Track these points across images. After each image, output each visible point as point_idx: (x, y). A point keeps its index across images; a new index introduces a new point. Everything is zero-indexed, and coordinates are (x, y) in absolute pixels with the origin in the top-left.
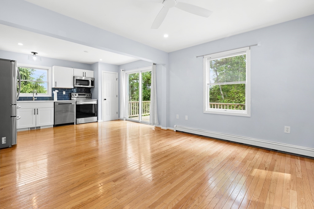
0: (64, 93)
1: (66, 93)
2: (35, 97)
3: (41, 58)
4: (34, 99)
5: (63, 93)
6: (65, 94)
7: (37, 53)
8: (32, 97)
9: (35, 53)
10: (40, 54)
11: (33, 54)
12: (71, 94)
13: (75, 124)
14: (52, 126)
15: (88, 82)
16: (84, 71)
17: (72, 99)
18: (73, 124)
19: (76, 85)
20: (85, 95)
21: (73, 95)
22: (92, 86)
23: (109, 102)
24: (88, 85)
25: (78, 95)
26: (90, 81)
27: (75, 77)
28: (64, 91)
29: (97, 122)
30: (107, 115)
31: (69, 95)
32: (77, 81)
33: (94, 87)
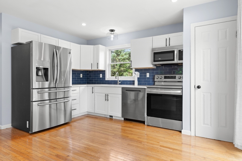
0: (148, 75)
1: (150, 75)
2: (120, 81)
3: (116, 36)
5: (146, 76)
6: (149, 77)
7: (114, 30)
8: (117, 81)
9: (112, 31)
10: (118, 31)
12: (154, 76)
13: (146, 124)
14: (123, 119)
15: (172, 54)
16: (167, 36)
17: (156, 83)
18: (143, 122)
19: (154, 61)
20: (175, 78)
21: (157, 78)
22: (180, 62)
23: (211, 93)
24: (173, 60)
25: (163, 77)
26: (176, 52)
27: (153, 49)
28: (148, 73)
29: (181, 132)
30: (204, 124)
31: (154, 79)
32: (156, 55)
33: (182, 63)
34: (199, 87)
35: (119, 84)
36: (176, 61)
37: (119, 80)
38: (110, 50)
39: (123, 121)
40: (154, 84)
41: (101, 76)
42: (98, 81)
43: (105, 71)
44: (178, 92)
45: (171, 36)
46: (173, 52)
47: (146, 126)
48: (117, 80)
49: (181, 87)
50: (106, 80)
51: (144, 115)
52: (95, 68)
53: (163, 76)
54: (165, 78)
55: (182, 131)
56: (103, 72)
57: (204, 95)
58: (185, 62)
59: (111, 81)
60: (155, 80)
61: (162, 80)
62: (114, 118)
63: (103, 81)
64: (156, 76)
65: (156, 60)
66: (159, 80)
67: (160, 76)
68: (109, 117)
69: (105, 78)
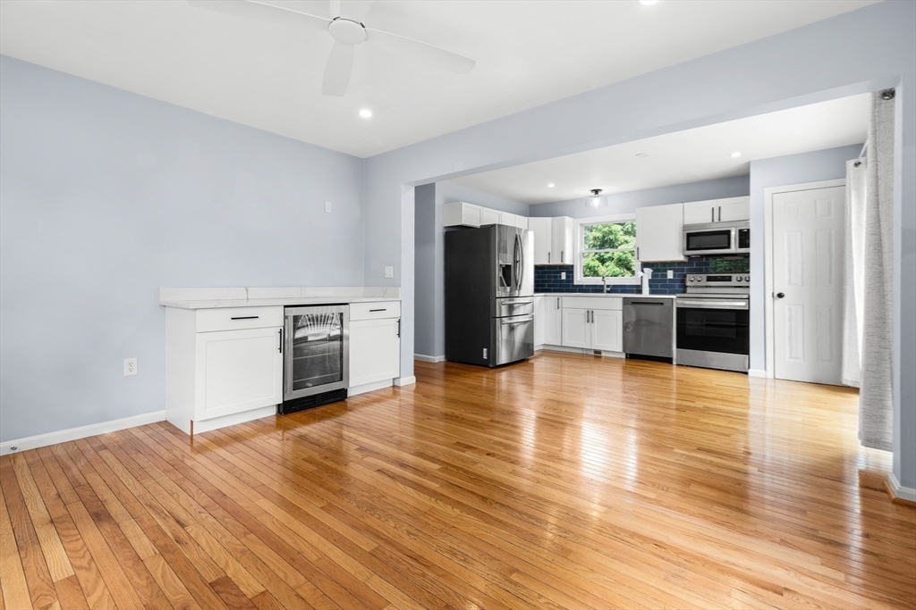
0: (670, 274)
1: (674, 275)
2: (608, 286)
3: (606, 198)
4: (606, 289)
5: (666, 275)
6: (672, 277)
7: (600, 190)
8: (602, 286)
9: (596, 192)
10: (605, 190)
11: (593, 194)
12: (685, 276)
13: (674, 363)
14: (624, 356)
15: (726, 236)
16: (715, 203)
17: (689, 290)
18: (669, 361)
19: (688, 249)
20: (729, 279)
21: (691, 279)
22: (743, 250)
23: (803, 306)
24: (729, 247)
25: (705, 279)
26: (733, 233)
27: (685, 227)
28: (670, 269)
29: (746, 373)
30: (791, 357)
31: (683, 281)
32: (691, 238)
33: (749, 254)
34: (780, 296)
35: (608, 292)
36: (734, 248)
37: (607, 283)
38: (581, 225)
39: (624, 361)
40: (685, 292)
41: (564, 276)
42: (557, 286)
43: (572, 266)
44: (741, 305)
45: (722, 202)
46: (728, 233)
47: (674, 367)
48: (602, 283)
49: (746, 296)
50: (575, 283)
51: (670, 346)
52: (556, 262)
53: (704, 276)
54: (709, 279)
55: (750, 371)
56: (569, 270)
57: (790, 310)
58: (754, 250)
59: (587, 286)
60: (688, 284)
61: (700, 284)
62: (603, 354)
63: (569, 287)
64: (690, 277)
65: (691, 247)
66: (695, 283)
67: (698, 276)
68: (593, 354)
69: (573, 281)
